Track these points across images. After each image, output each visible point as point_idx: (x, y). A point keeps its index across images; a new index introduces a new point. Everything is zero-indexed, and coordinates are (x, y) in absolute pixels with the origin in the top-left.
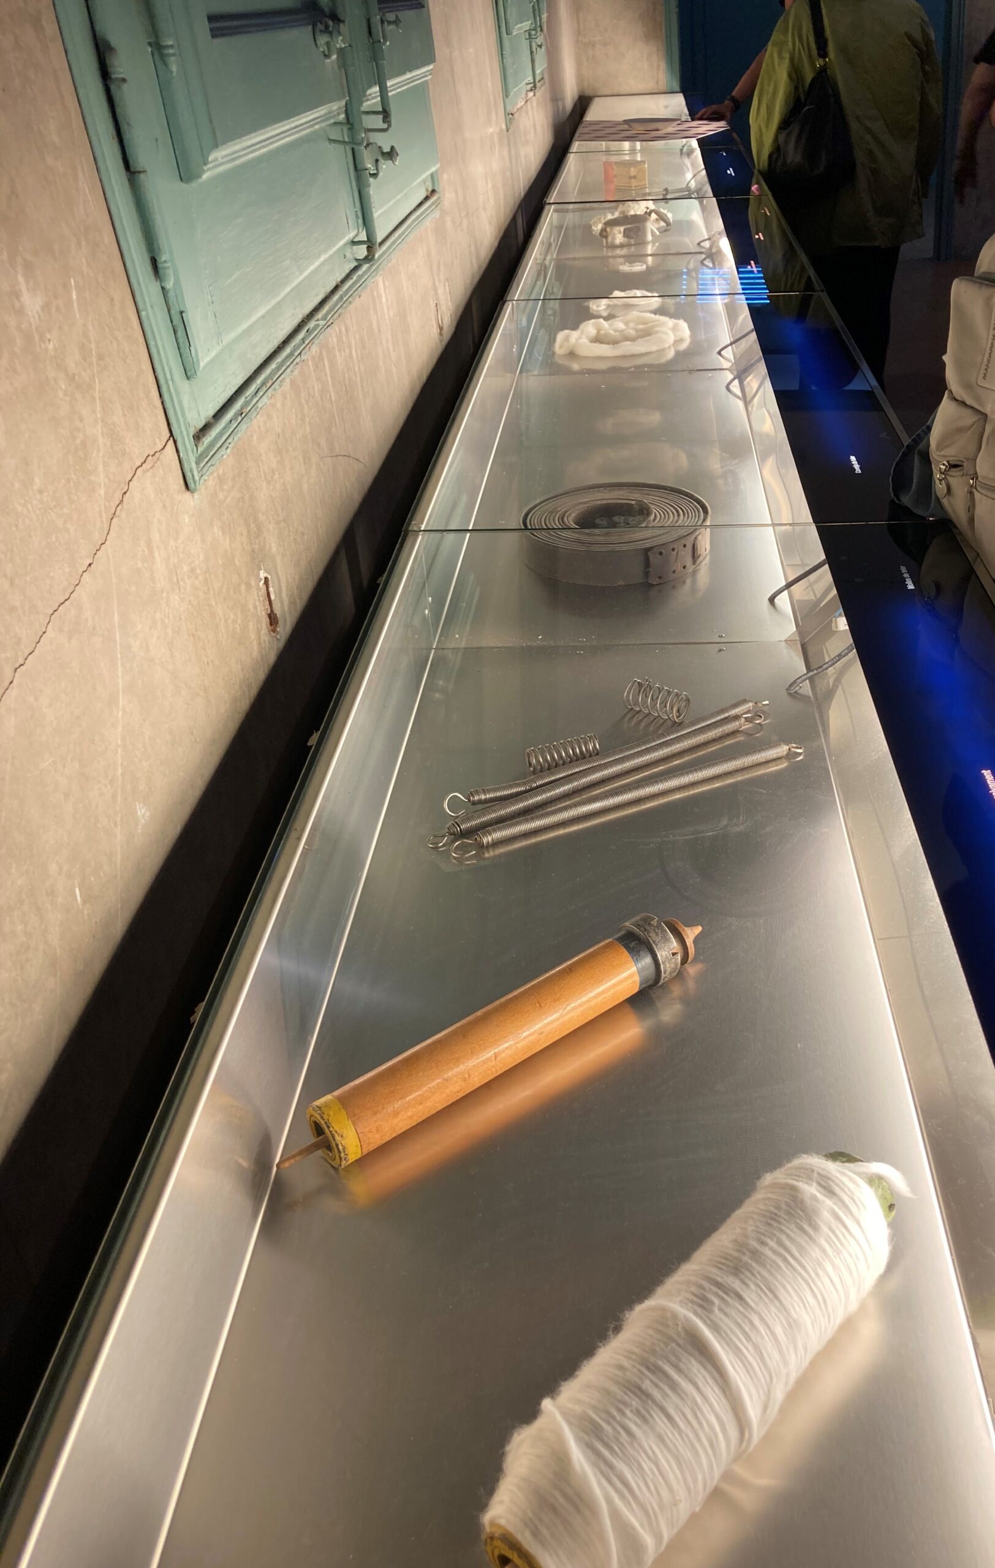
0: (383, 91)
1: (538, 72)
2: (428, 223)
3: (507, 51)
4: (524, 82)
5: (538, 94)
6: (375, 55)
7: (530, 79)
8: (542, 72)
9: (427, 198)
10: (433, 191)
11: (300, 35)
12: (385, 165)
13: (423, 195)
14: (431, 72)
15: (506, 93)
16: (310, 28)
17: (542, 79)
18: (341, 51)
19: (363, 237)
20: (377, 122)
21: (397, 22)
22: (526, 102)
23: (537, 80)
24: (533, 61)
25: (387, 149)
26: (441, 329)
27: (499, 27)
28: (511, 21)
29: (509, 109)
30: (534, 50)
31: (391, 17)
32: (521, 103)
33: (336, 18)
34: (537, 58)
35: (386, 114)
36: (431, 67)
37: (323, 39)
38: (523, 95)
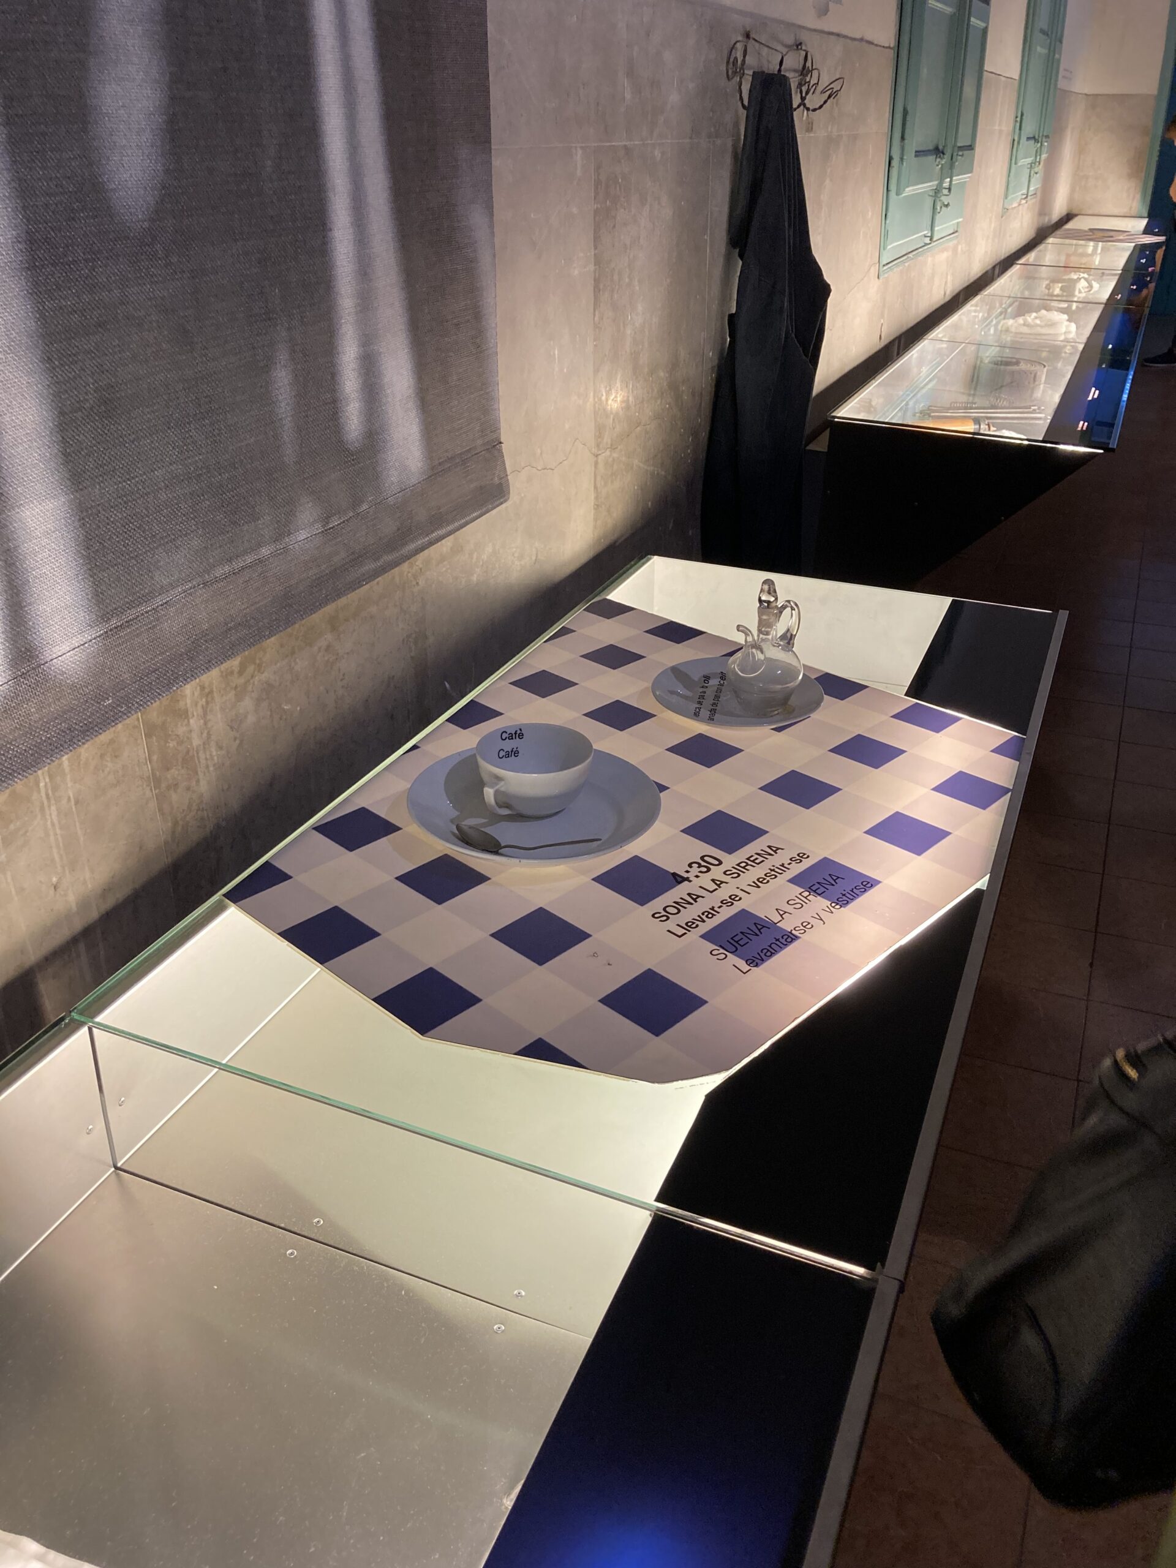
0: (951, 181)
1: (1032, 189)
2: (951, 244)
3: (1012, 174)
4: (1020, 193)
5: (1030, 202)
6: (952, 166)
7: (1025, 191)
8: (1036, 189)
9: (953, 233)
10: (957, 231)
11: (932, 158)
12: (944, 209)
13: (952, 232)
14: (969, 177)
15: (1006, 197)
16: (935, 157)
17: (1035, 194)
18: (942, 165)
19: (929, 235)
20: (945, 192)
21: (962, 156)
22: (1019, 205)
23: (1030, 194)
24: (1029, 181)
25: (946, 203)
26: (945, 294)
27: (1011, 160)
28: (1018, 157)
29: (1006, 206)
30: (1032, 175)
31: (960, 153)
32: (1015, 205)
33: (943, 154)
34: (1033, 180)
35: (950, 189)
36: (969, 175)
37: (938, 160)
38: (1018, 200)
